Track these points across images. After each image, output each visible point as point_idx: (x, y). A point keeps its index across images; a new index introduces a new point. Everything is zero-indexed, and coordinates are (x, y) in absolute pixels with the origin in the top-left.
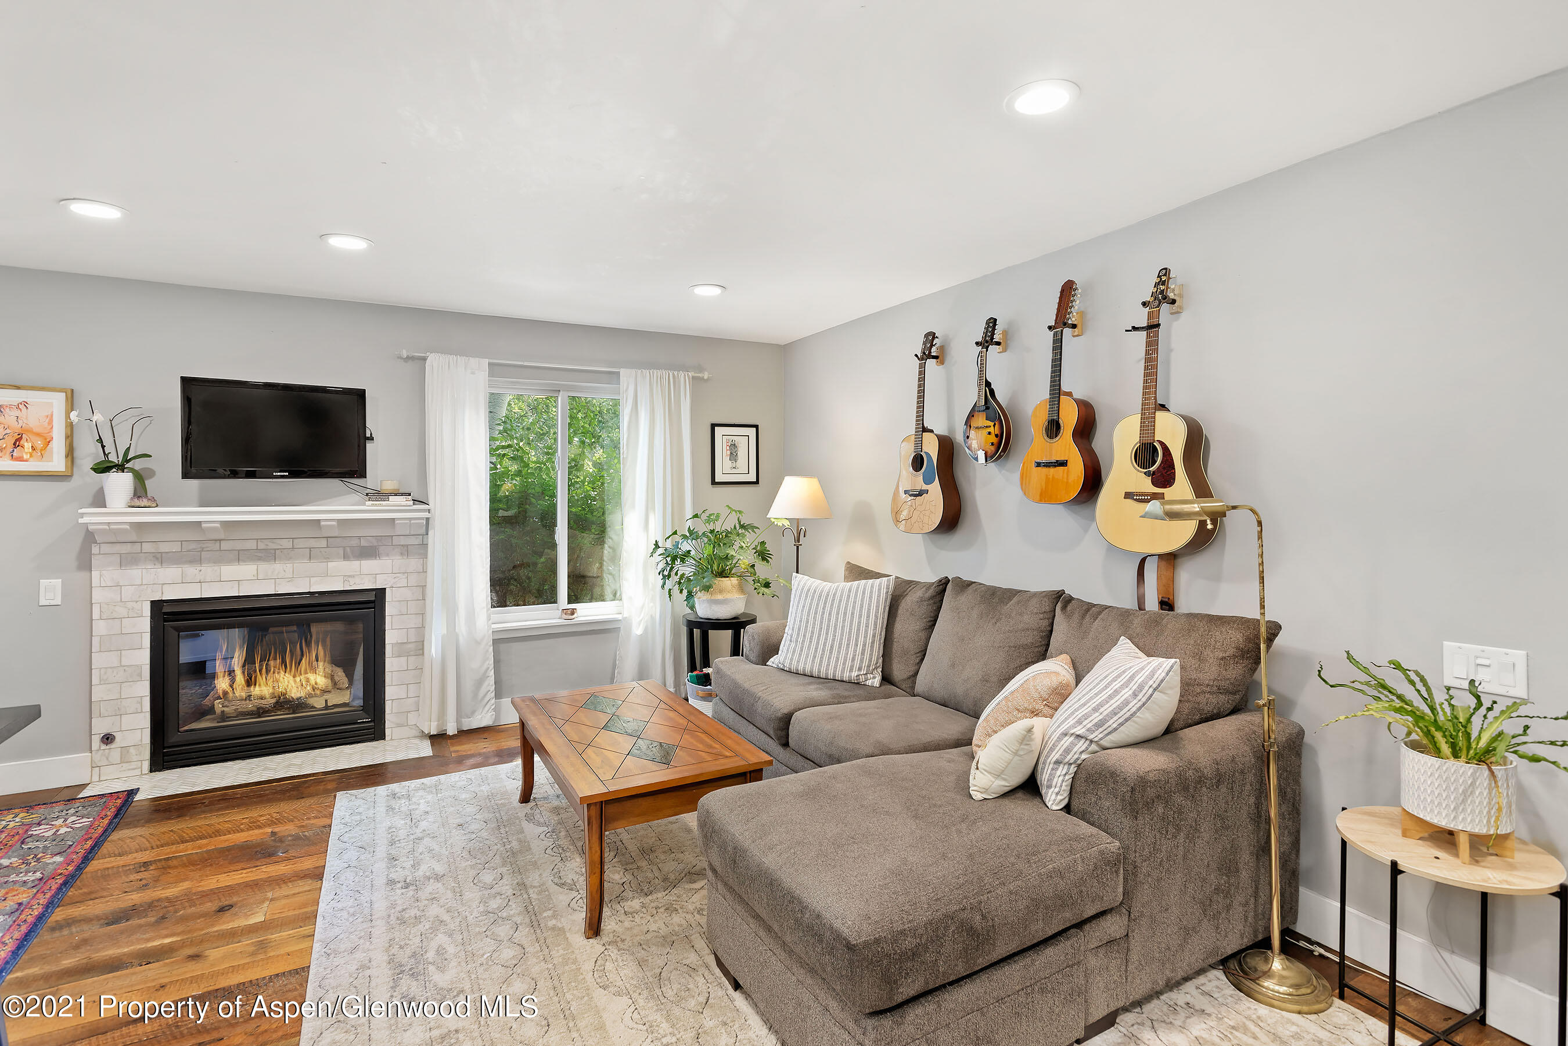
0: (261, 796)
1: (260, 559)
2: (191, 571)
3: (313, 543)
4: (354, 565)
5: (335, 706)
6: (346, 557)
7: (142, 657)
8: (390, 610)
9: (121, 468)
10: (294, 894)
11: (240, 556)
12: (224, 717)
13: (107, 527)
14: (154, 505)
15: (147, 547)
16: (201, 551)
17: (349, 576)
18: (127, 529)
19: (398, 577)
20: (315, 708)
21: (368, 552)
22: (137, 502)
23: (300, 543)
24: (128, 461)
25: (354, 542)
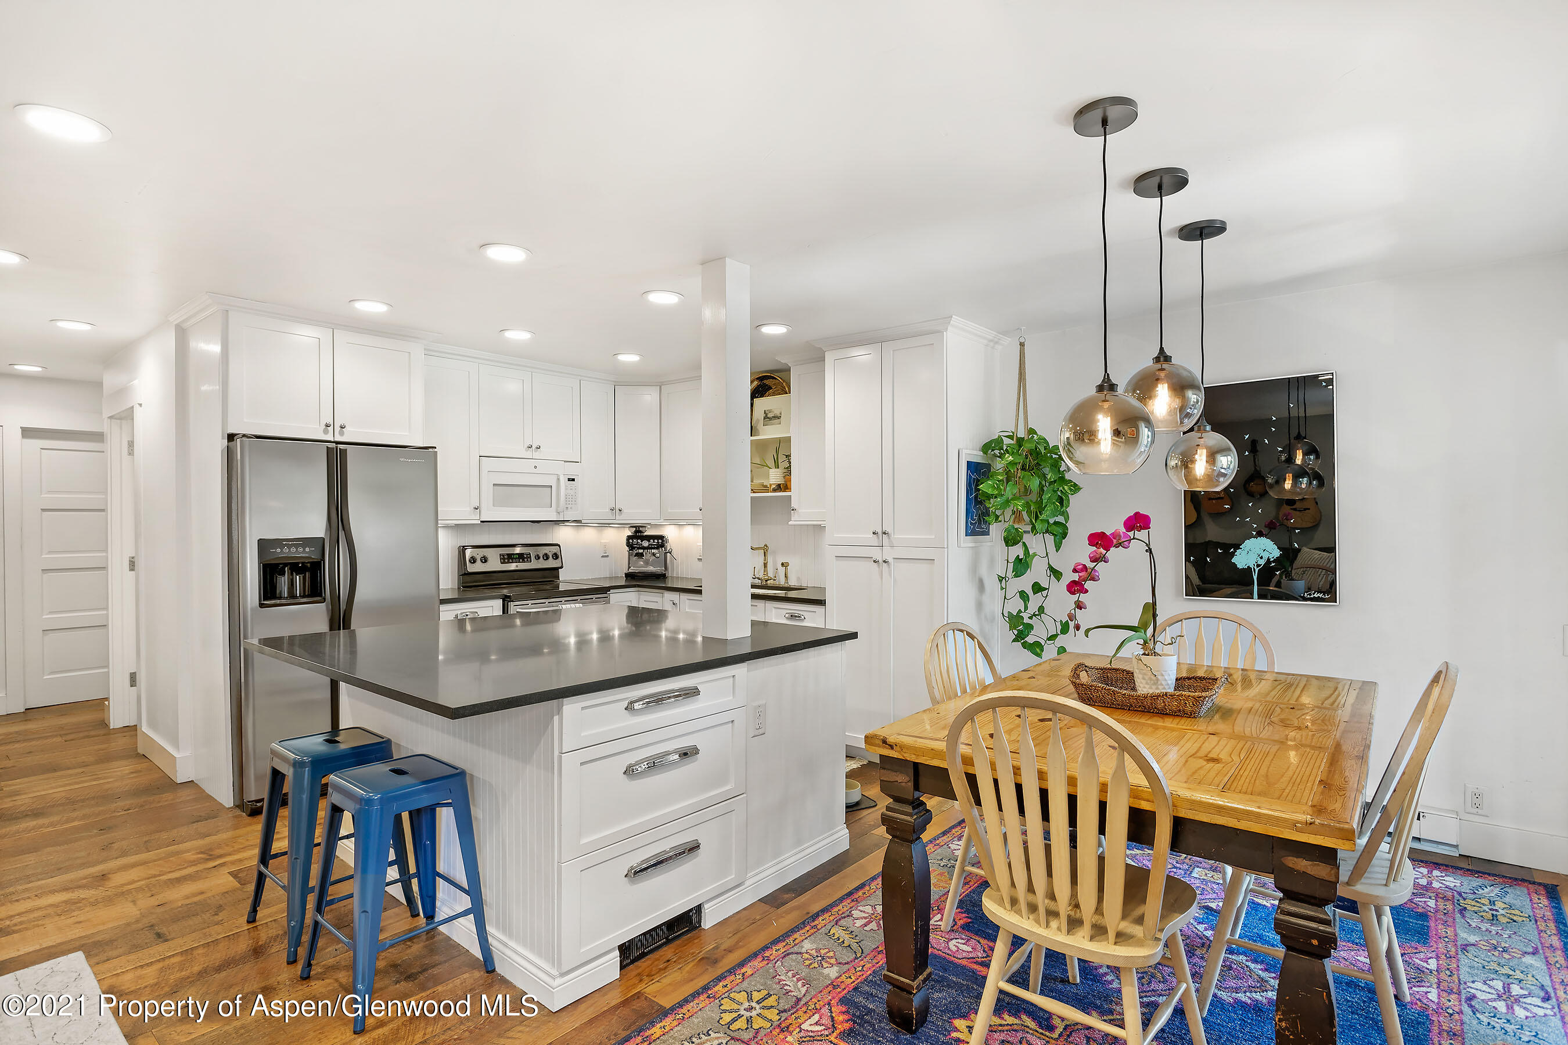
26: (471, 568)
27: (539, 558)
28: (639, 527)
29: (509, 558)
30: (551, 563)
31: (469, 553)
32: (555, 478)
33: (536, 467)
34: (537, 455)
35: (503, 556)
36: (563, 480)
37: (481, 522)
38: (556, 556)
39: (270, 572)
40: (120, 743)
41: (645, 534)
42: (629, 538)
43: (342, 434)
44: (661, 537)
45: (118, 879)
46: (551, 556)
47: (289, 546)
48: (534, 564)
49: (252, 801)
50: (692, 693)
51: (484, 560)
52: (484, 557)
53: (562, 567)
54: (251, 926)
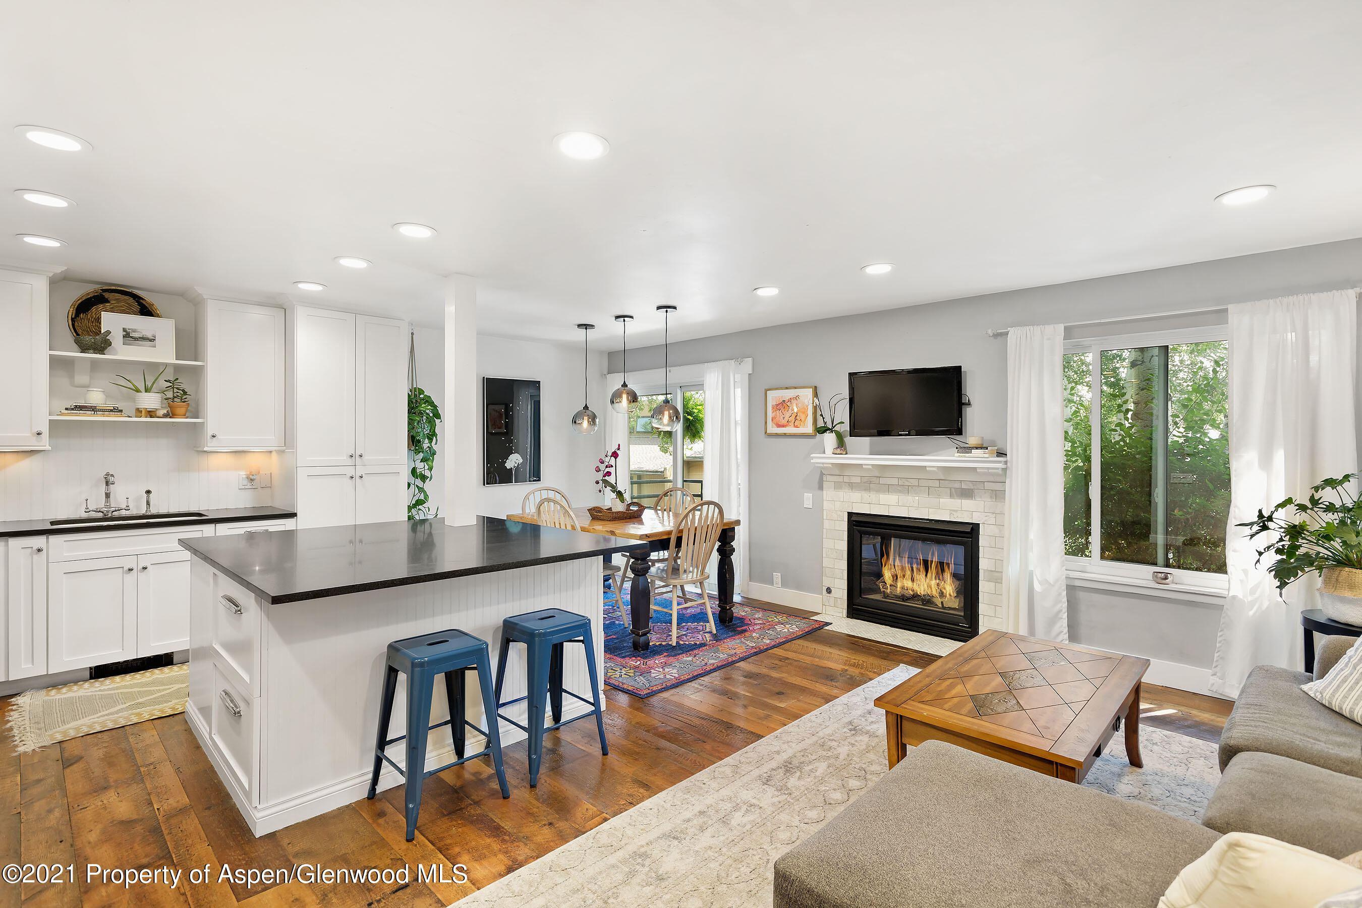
0: (869, 649)
1: (900, 492)
2: (866, 495)
3: (931, 483)
4: (957, 503)
5: (950, 608)
6: (951, 496)
7: (843, 546)
8: (982, 542)
9: (831, 430)
10: (809, 703)
11: (889, 489)
12: (886, 596)
13: (822, 465)
14: (845, 453)
15: (846, 479)
16: (870, 484)
17: (954, 511)
18: (830, 467)
19: (988, 516)
20: (937, 605)
21: (966, 494)
22: (838, 451)
23: (922, 483)
24: (834, 427)
25: (957, 485)
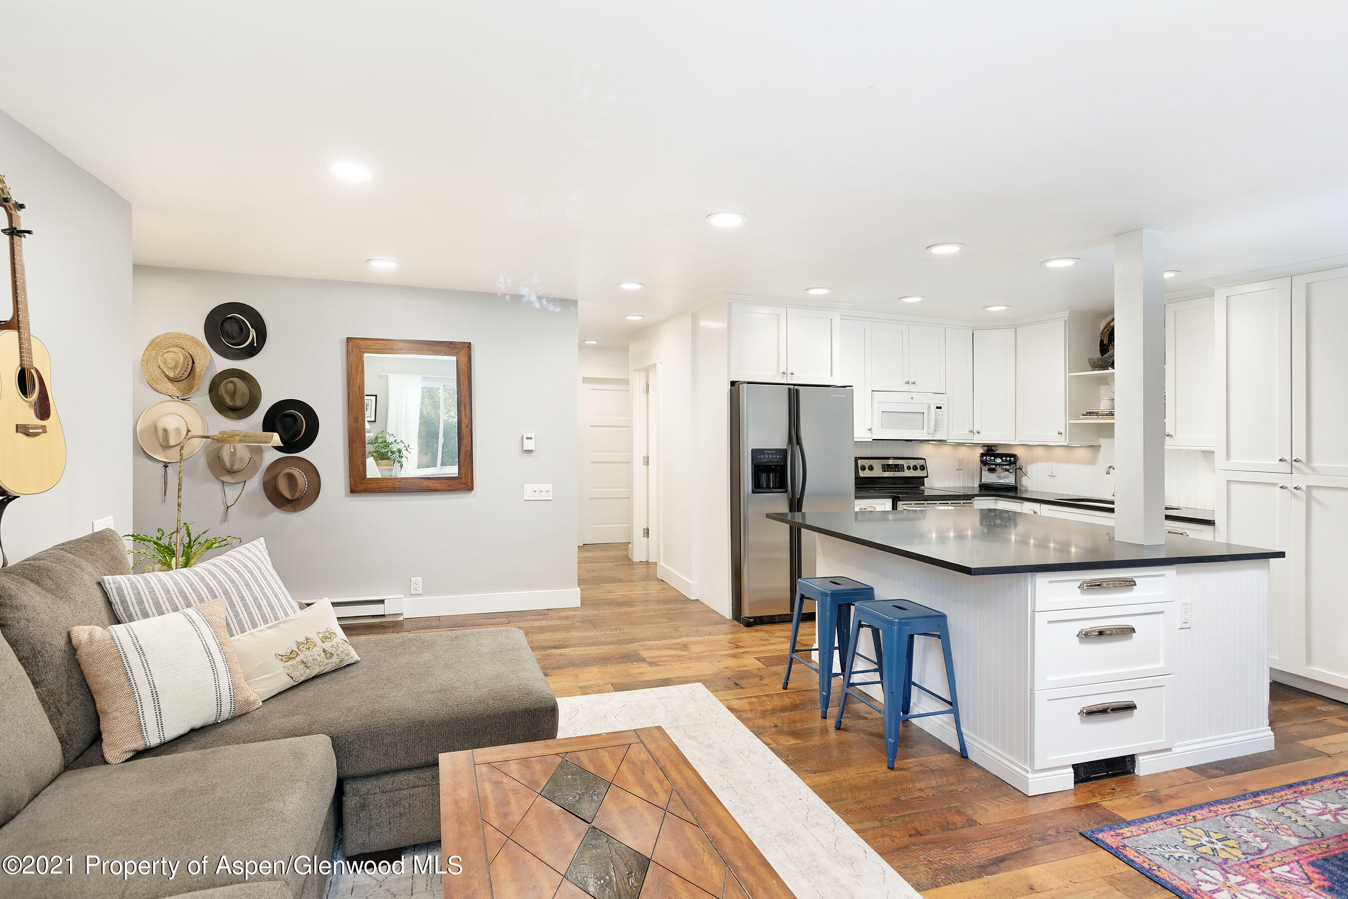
26: (862, 474)
27: (910, 468)
28: (991, 446)
29: (887, 468)
30: (919, 474)
31: (860, 462)
32: (926, 406)
33: (912, 398)
34: (912, 388)
35: (884, 466)
36: (933, 408)
37: (873, 440)
38: (923, 468)
39: (759, 469)
40: (639, 572)
41: (997, 452)
42: (982, 455)
43: (791, 378)
44: (1014, 456)
45: (696, 649)
46: (919, 468)
47: (768, 454)
48: (907, 473)
49: (747, 617)
50: (1130, 583)
51: (871, 468)
52: (871, 466)
53: (927, 477)
54: (785, 691)
